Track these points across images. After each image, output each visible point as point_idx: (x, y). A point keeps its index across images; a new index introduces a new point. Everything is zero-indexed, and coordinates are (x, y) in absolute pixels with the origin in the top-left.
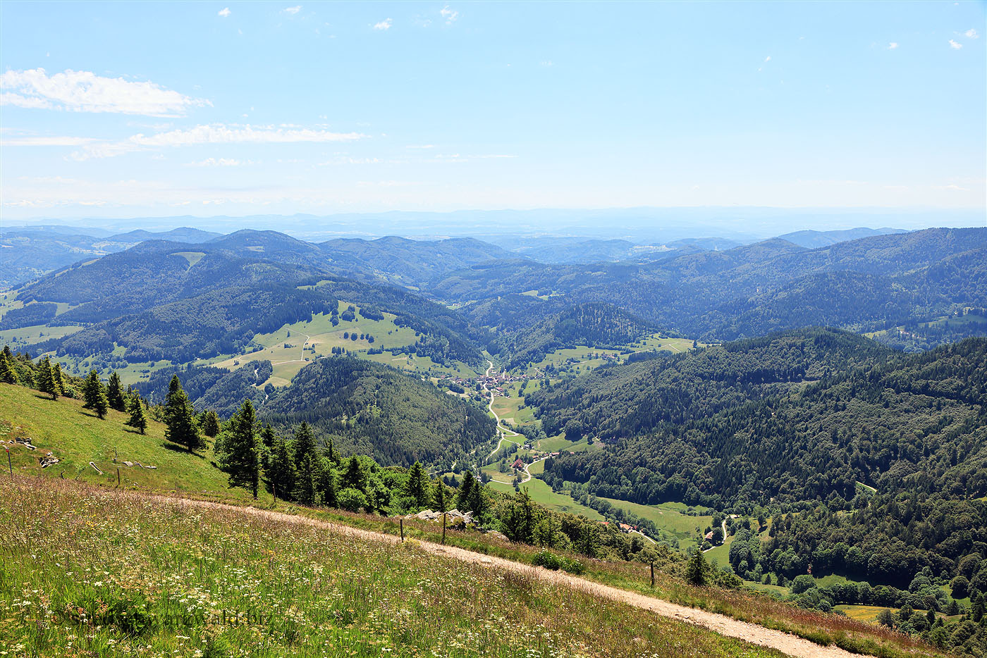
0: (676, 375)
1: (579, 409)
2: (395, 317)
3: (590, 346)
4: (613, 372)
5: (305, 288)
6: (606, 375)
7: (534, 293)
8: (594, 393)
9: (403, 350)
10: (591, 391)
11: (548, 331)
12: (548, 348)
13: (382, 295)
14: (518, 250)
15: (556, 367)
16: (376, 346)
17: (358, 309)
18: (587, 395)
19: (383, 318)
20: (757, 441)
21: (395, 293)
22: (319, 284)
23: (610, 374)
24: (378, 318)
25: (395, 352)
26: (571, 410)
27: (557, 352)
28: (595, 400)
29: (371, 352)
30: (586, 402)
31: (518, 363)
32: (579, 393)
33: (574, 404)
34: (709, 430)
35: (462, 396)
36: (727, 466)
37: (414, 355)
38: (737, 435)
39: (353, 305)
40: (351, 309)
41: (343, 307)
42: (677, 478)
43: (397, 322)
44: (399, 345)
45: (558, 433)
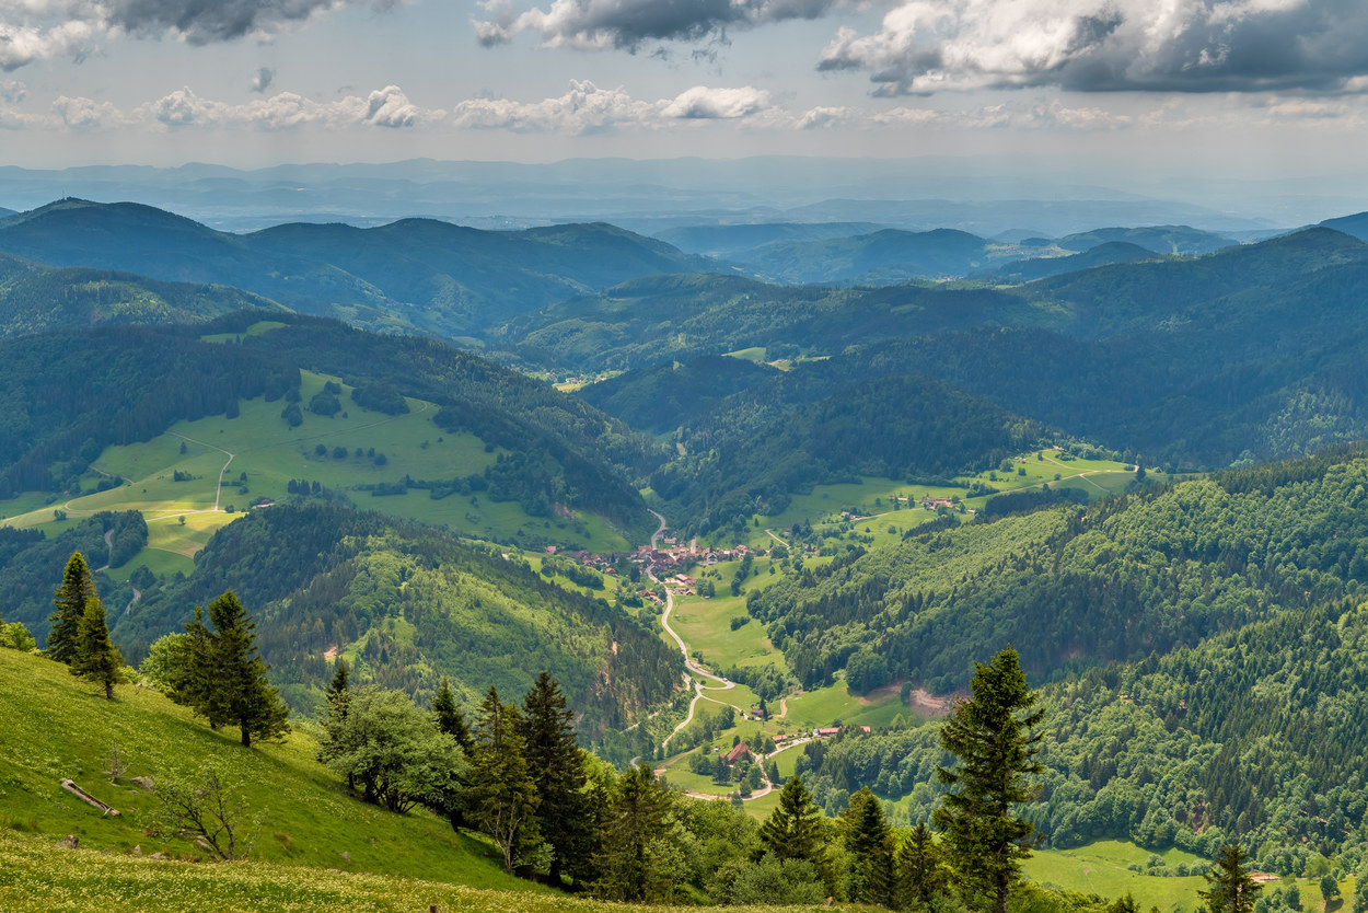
0: (1106, 546)
1: (879, 627)
2: (434, 409)
3: (896, 478)
4: (953, 540)
5: (220, 339)
6: (937, 545)
7: (758, 354)
8: (911, 588)
9: (456, 487)
10: (902, 585)
11: (795, 443)
12: (797, 482)
13: (405, 357)
15: (819, 527)
16: (391, 477)
17: (347, 390)
18: (894, 593)
19: (406, 411)
20: (1310, 702)
21: (435, 352)
22: (252, 330)
23: (949, 543)
24: (399, 410)
25: (439, 490)
26: (858, 629)
27: (819, 490)
28: (914, 605)
29: (382, 491)
30: (894, 610)
31: (726, 519)
32: (876, 588)
33: (865, 616)
34: (1191, 675)
35: (597, 595)
36: (1237, 762)
37: (481, 497)
38: (1261, 689)
39: (336, 380)
40: (331, 388)
41: (314, 381)
42: (1120, 790)
43: (441, 421)
44: (447, 476)
45: (830, 682)
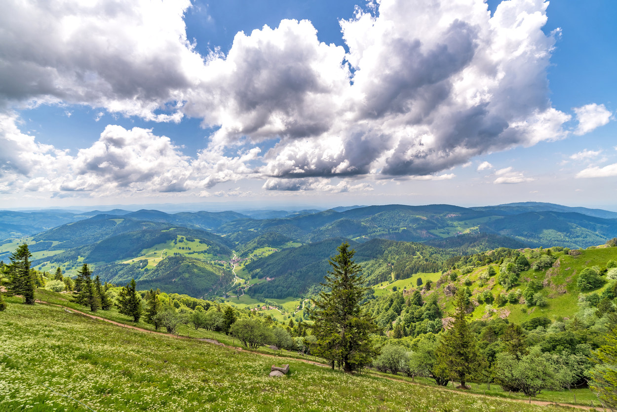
2: (199, 240)
3: (269, 247)
5: (165, 231)
7: (252, 230)
9: (202, 252)
11: (255, 242)
12: (255, 248)
13: (195, 232)
14: (249, 215)
15: (258, 255)
16: (191, 251)
17: (185, 238)
19: (194, 241)
20: (315, 275)
21: (201, 231)
22: (170, 229)
24: (193, 241)
25: (199, 253)
27: (258, 249)
29: (190, 253)
30: (265, 266)
31: (244, 254)
32: (264, 263)
35: (223, 267)
37: (206, 254)
38: (310, 274)
39: (184, 237)
40: (182, 238)
41: (179, 237)
42: (291, 289)
43: (200, 242)
44: (201, 251)
45: (256, 278)
